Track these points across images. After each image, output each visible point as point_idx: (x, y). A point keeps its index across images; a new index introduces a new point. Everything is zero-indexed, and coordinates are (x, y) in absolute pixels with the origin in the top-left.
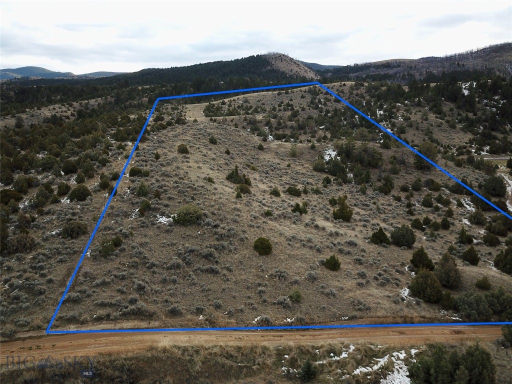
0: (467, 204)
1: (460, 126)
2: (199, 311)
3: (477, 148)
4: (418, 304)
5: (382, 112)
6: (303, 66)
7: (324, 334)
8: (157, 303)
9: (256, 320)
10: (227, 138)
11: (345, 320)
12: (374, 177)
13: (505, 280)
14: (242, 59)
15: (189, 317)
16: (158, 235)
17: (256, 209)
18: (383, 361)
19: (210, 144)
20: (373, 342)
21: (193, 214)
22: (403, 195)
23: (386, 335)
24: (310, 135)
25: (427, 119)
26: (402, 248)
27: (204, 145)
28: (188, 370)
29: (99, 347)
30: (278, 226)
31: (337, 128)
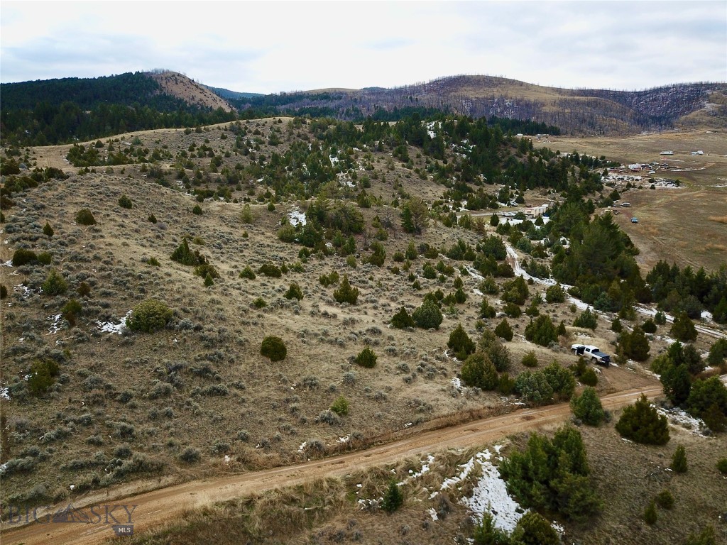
0: (471, 271)
1: (431, 177)
2: (223, 450)
3: (454, 204)
4: (477, 393)
5: (336, 160)
6: (209, 93)
7: (391, 449)
8: (159, 450)
9: (301, 447)
10: (143, 199)
11: (409, 427)
12: (359, 246)
13: (545, 354)
14: (112, 77)
15: (213, 460)
16: (113, 351)
17: (240, 299)
18: (469, 467)
19: (122, 208)
20: (451, 446)
21: (160, 315)
22: (400, 266)
23: (459, 436)
24: (247, 191)
25: (393, 169)
26: (430, 329)
27: (113, 211)
28: (245, 532)
29: (100, 530)
30: (279, 320)
31: (281, 182)
